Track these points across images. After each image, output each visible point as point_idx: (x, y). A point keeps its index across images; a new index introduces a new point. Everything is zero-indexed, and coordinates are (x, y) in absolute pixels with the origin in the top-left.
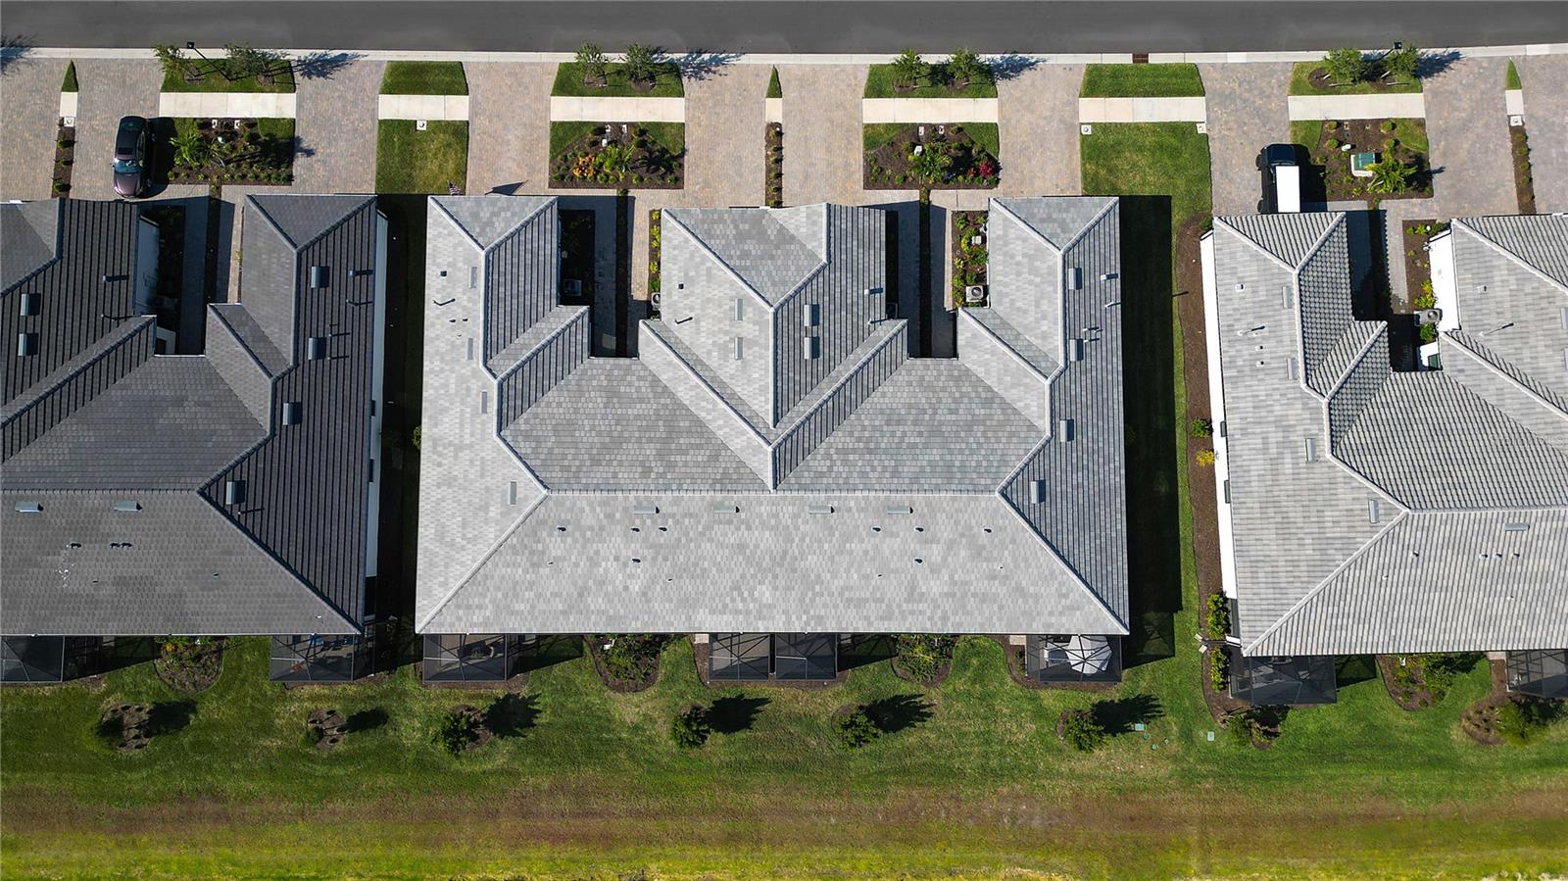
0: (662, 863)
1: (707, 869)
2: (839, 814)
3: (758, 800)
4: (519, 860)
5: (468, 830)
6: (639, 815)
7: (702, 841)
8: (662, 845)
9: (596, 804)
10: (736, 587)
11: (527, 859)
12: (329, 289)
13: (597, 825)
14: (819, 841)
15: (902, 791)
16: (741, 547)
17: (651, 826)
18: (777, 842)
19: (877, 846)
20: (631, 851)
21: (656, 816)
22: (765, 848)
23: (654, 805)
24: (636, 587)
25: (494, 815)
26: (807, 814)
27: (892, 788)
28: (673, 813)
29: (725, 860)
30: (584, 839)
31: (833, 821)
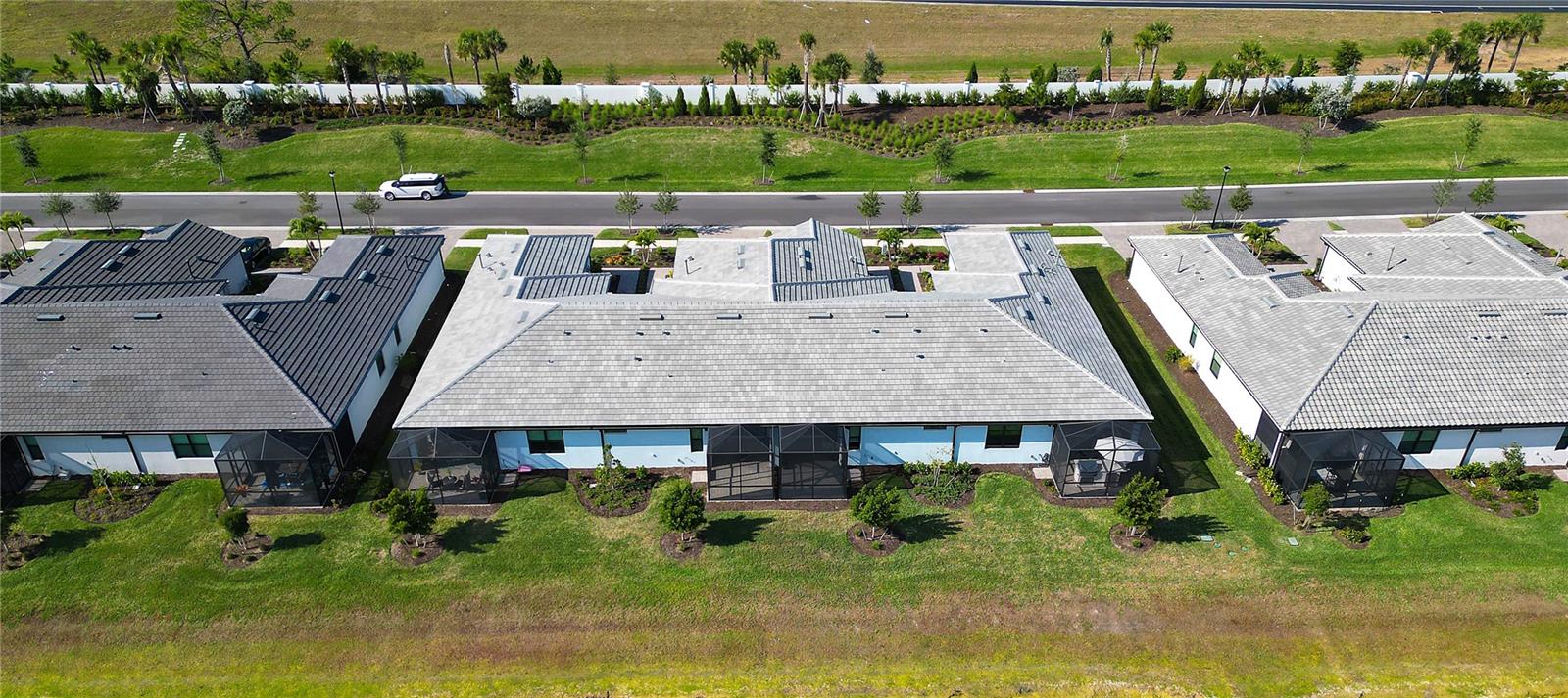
0: (635, 683)
1: (695, 688)
2: (864, 622)
3: (763, 610)
4: (443, 682)
5: (386, 647)
6: (611, 626)
7: (690, 657)
8: (637, 661)
9: (557, 616)
10: (738, 382)
11: (453, 681)
12: (390, 258)
13: (554, 640)
14: (841, 653)
15: (939, 596)
16: (744, 347)
17: (624, 639)
18: (788, 656)
19: (918, 658)
20: (595, 668)
21: (633, 627)
22: (771, 661)
23: (632, 615)
24: (634, 383)
25: (424, 631)
26: (824, 622)
27: (928, 596)
28: (654, 625)
29: (719, 677)
30: (537, 655)
31: (858, 629)
